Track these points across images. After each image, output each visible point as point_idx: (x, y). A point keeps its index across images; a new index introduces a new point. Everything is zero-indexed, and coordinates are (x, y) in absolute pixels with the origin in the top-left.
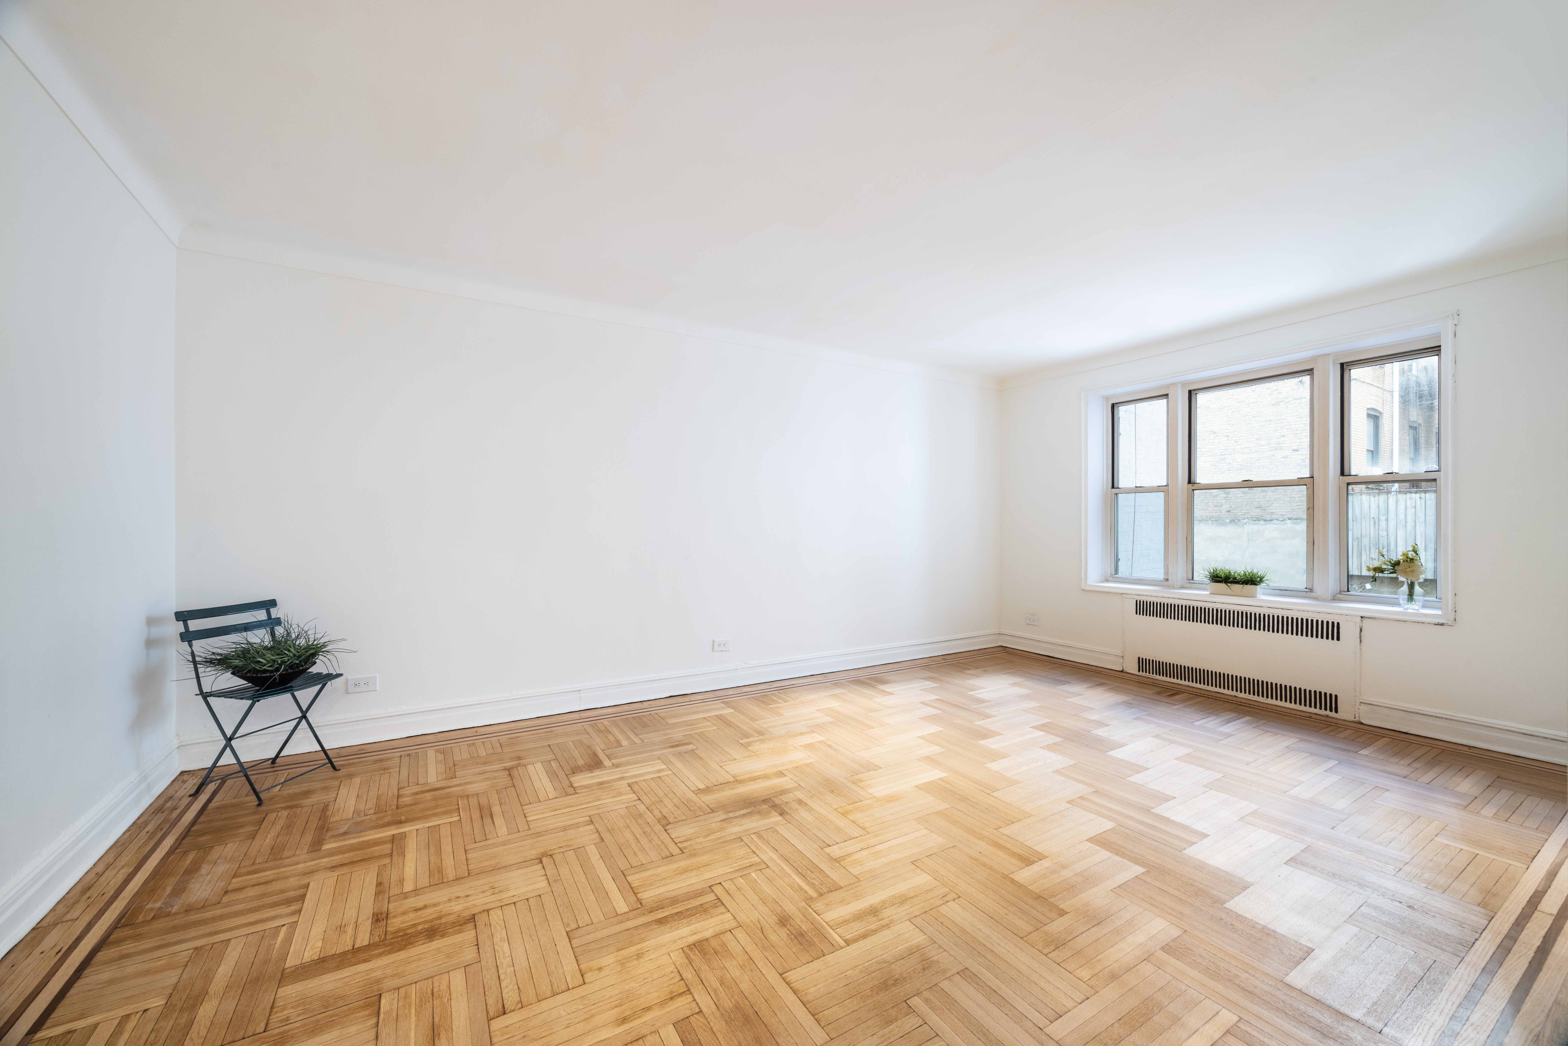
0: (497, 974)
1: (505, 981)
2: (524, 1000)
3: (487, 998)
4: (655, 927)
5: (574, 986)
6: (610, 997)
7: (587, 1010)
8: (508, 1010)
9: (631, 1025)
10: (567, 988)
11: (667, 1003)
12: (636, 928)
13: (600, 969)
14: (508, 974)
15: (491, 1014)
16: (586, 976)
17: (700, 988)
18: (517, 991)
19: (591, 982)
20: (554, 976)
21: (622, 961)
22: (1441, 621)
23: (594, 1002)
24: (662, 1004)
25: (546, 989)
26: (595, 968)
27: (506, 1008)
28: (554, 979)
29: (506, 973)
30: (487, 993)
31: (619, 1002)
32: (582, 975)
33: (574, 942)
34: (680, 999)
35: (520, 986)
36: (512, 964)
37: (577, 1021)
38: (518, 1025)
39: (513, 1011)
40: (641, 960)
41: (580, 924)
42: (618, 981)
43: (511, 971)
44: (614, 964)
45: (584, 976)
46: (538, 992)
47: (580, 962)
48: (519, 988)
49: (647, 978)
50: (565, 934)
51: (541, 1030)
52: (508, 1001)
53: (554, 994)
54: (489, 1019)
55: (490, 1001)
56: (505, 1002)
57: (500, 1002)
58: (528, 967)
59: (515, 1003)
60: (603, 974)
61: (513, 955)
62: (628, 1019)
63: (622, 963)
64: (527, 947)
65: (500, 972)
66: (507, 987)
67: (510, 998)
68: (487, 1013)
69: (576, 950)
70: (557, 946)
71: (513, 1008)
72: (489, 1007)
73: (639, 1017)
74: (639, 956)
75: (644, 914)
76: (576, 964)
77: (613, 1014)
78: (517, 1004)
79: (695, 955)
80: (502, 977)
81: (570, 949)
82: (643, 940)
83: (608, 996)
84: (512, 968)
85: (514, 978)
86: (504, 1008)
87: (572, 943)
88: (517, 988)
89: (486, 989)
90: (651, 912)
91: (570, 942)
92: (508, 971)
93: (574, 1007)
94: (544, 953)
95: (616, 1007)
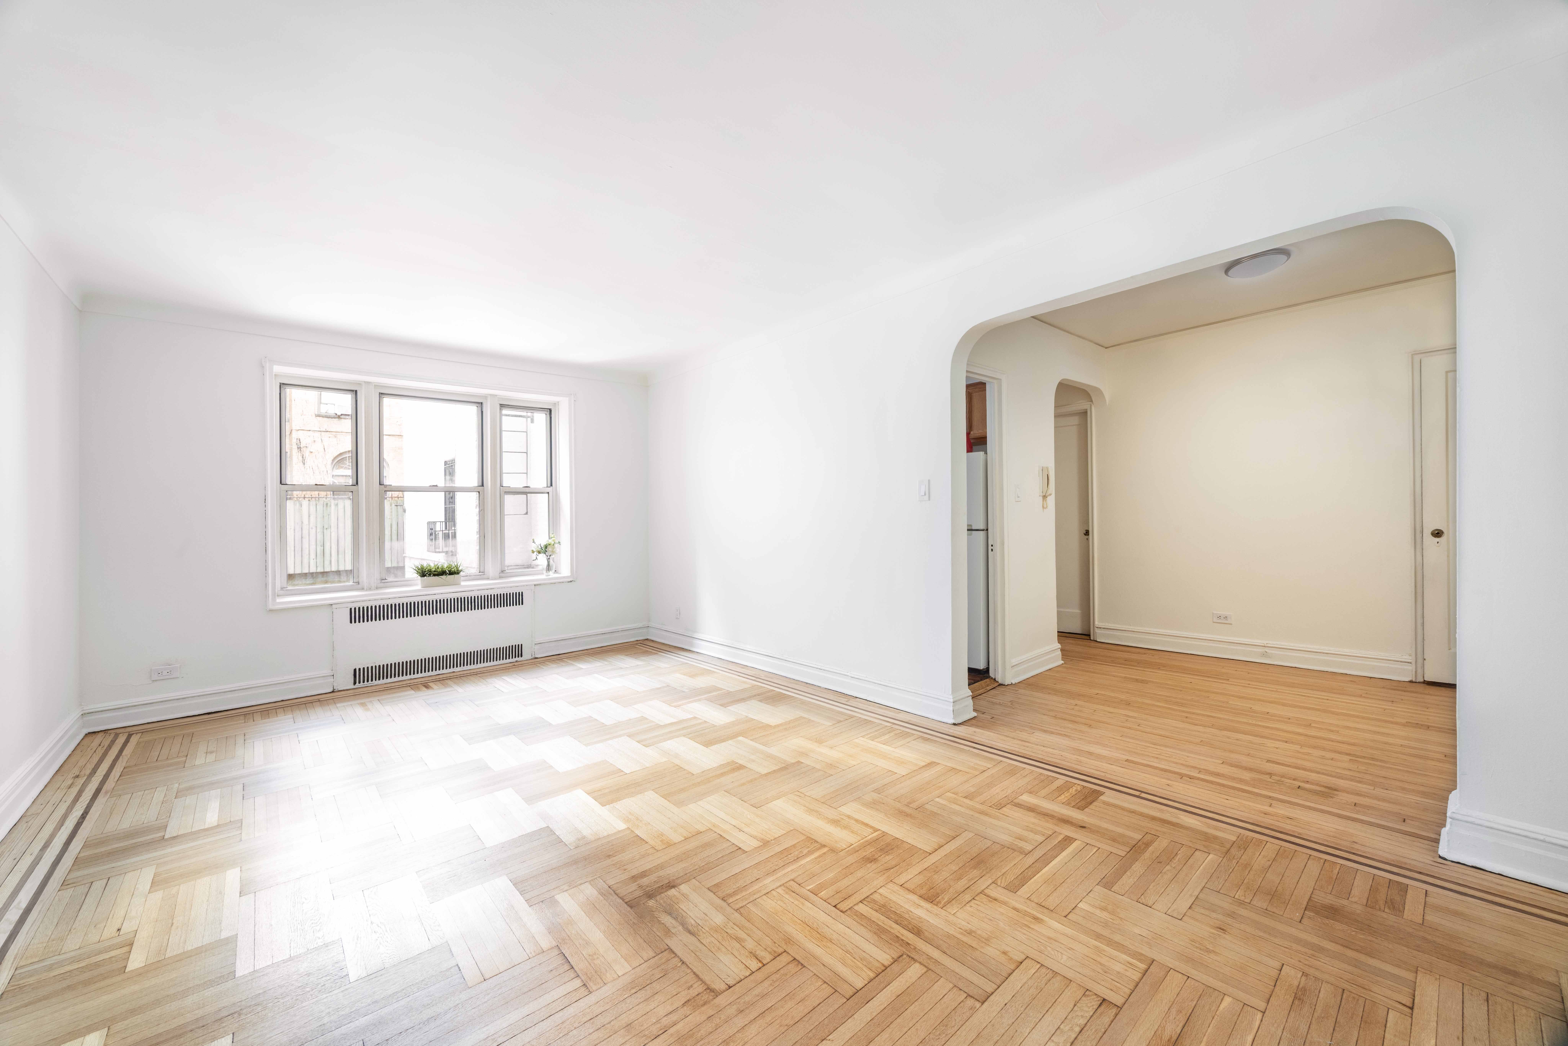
0: (1079, 1036)
1: (1079, 1023)
2: (1080, 993)
3: (1107, 1026)
4: (926, 934)
5: (1036, 963)
6: (1025, 934)
7: (1047, 944)
8: (1099, 999)
9: (1035, 913)
10: (1042, 967)
11: (1001, 901)
12: (937, 948)
13: (1004, 953)
14: (1070, 1026)
15: (1114, 1010)
16: (1020, 960)
17: (973, 888)
18: (1078, 1005)
19: (1022, 953)
20: (1039, 984)
21: (985, 941)
22: (571, 579)
23: (1038, 943)
24: (1005, 903)
25: (1057, 983)
26: (1007, 957)
27: (1099, 1002)
28: (1042, 983)
29: (1071, 1029)
30: (1103, 1030)
31: (1024, 928)
32: (1021, 963)
33: (990, 990)
34: (992, 895)
35: (1072, 1006)
36: (1058, 1031)
37: (1062, 946)
38: (1103, 983)
39: (1096, 994)
40: (974, 929)
41: (963, 998)
42: (1007, 935)
43: (1065, 1026)
44: (992, 945)
45: (1020, 961)
46: (1064, 988)
47: (1010, 971)
48: (1075, 1005)
49: (989, 919)
50: (986, 1003)
51: (1091, 964)
52: (1093, 1005)
53: (1056, 973)
54: (1119, 1009)
55: (1106, 1020)
56: (1096, 1007)
57: (1099, 1011)
58: (1049, 1013)
59: (1089, 998)
60: (1007, 949)
61: (1047, 1039)
62: (1033, 917)
63: (987, 941)
64: (1028, 1031)
65: (1075, 1036)
66: (1082, 1016)
67: (1089, 1005)
68: (1116, 1015)
69: (999, 982)
70: (1006, 1001)
71: (1095, 997)
72: (1112, 1018)
73: (1026, 911)
74: (970, 933)
75: (915, 948)
76: (1014, 974)
77: (1036, 927)
78: (1088, 996)
79: (943, 898)
80: (1077, 1029)
81: (1000, 989)
82: (949, 936)
83: (1025, 936)
84: (1062, 1027)
85: (1068, 1017)
86: (1101, 1003)
87: (993, 991)
88: (1076, 1007)
89: (1100, 1034)
90: (909, 944)
91: (992, 993)
92: (1067, 1028)
93: (1053, 953)
94: (1022, 1009)
95: (1030, 927)
